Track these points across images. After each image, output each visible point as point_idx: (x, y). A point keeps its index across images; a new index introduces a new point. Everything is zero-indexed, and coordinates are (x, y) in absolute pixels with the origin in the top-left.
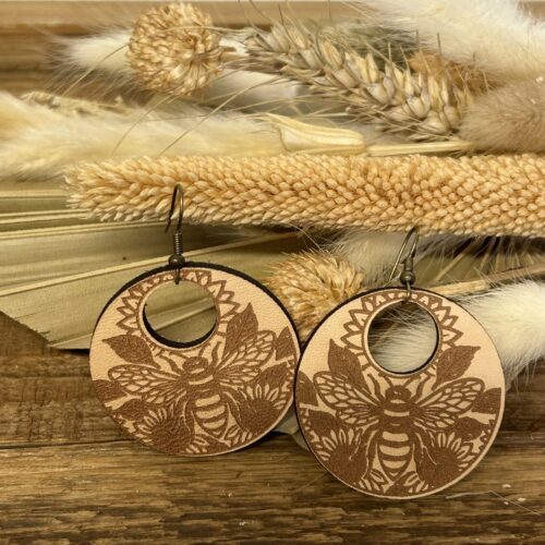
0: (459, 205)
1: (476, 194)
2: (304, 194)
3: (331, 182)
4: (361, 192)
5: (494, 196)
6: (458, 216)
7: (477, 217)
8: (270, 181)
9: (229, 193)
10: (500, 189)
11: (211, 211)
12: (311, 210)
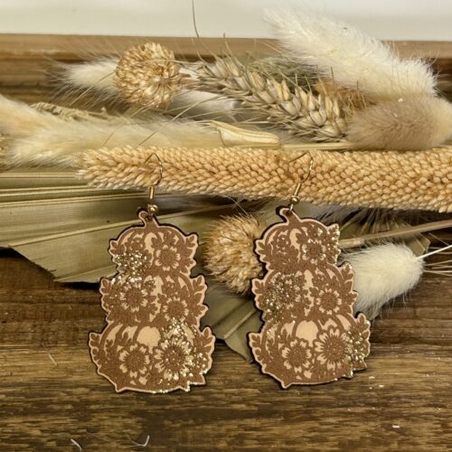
0: (342, 185)
1: (354, 177)
2: (235, 174)
3: (254, 166)
4: (274, 173)
5: (366, 179)
6: (342, 192)
7: (355, 193)
8: (212, 165)
9: (185, 172)
10: (371, 174)
11: (171, 183)
12: (240, 184)
